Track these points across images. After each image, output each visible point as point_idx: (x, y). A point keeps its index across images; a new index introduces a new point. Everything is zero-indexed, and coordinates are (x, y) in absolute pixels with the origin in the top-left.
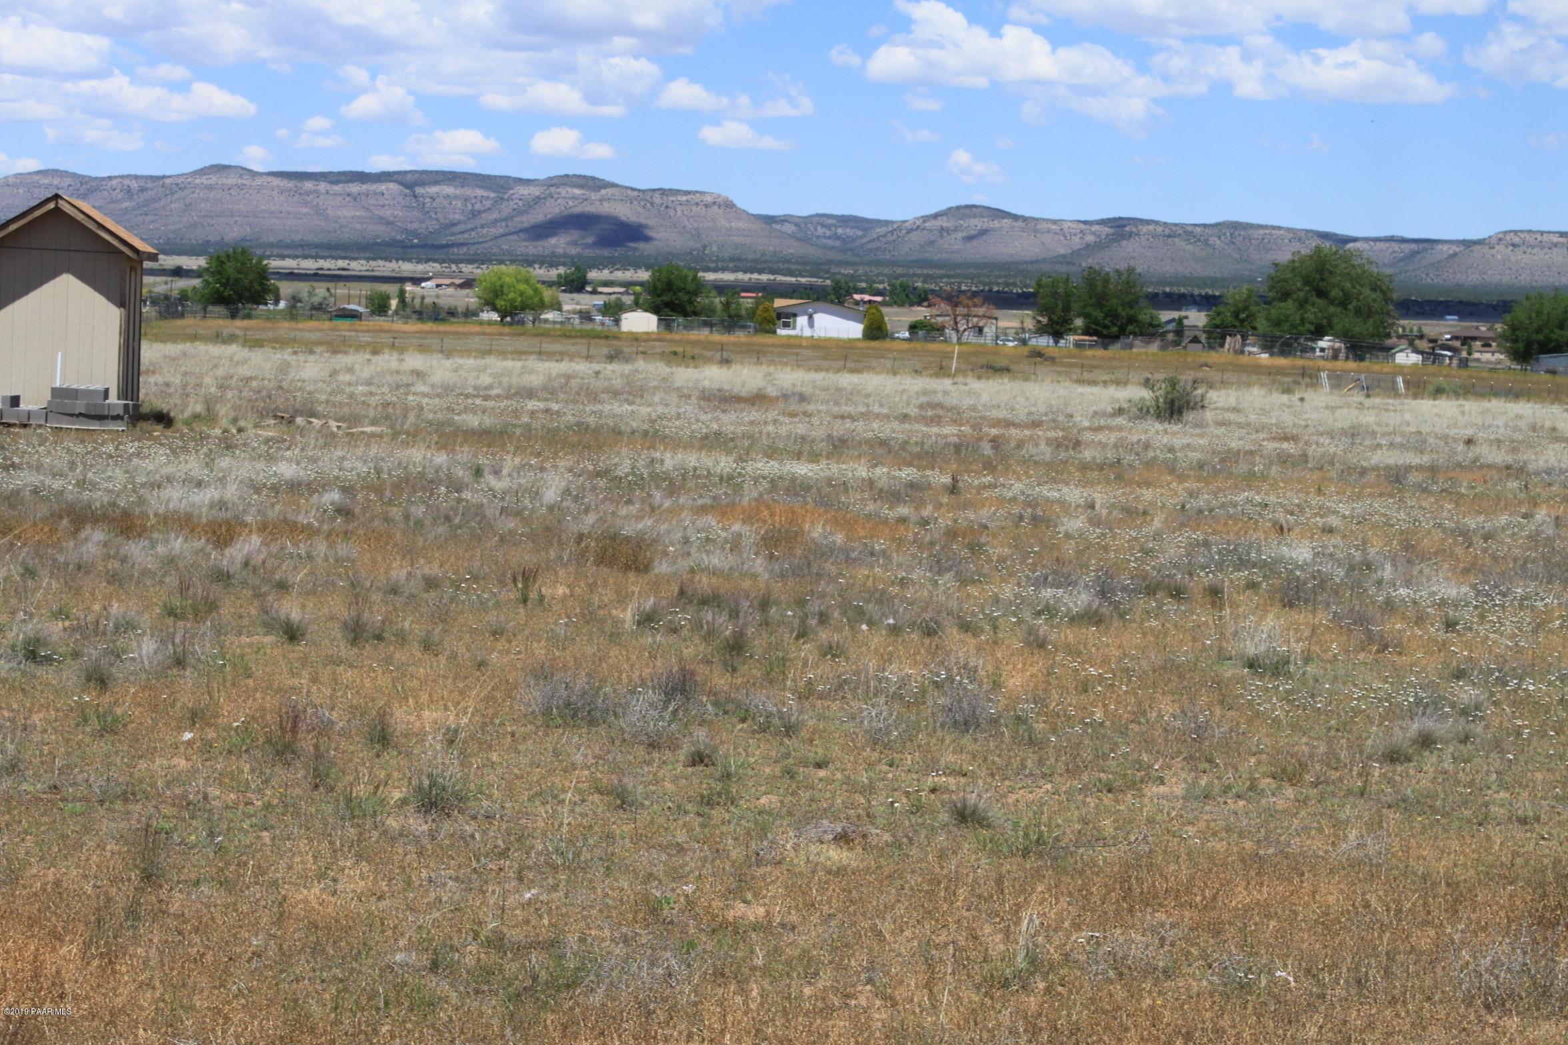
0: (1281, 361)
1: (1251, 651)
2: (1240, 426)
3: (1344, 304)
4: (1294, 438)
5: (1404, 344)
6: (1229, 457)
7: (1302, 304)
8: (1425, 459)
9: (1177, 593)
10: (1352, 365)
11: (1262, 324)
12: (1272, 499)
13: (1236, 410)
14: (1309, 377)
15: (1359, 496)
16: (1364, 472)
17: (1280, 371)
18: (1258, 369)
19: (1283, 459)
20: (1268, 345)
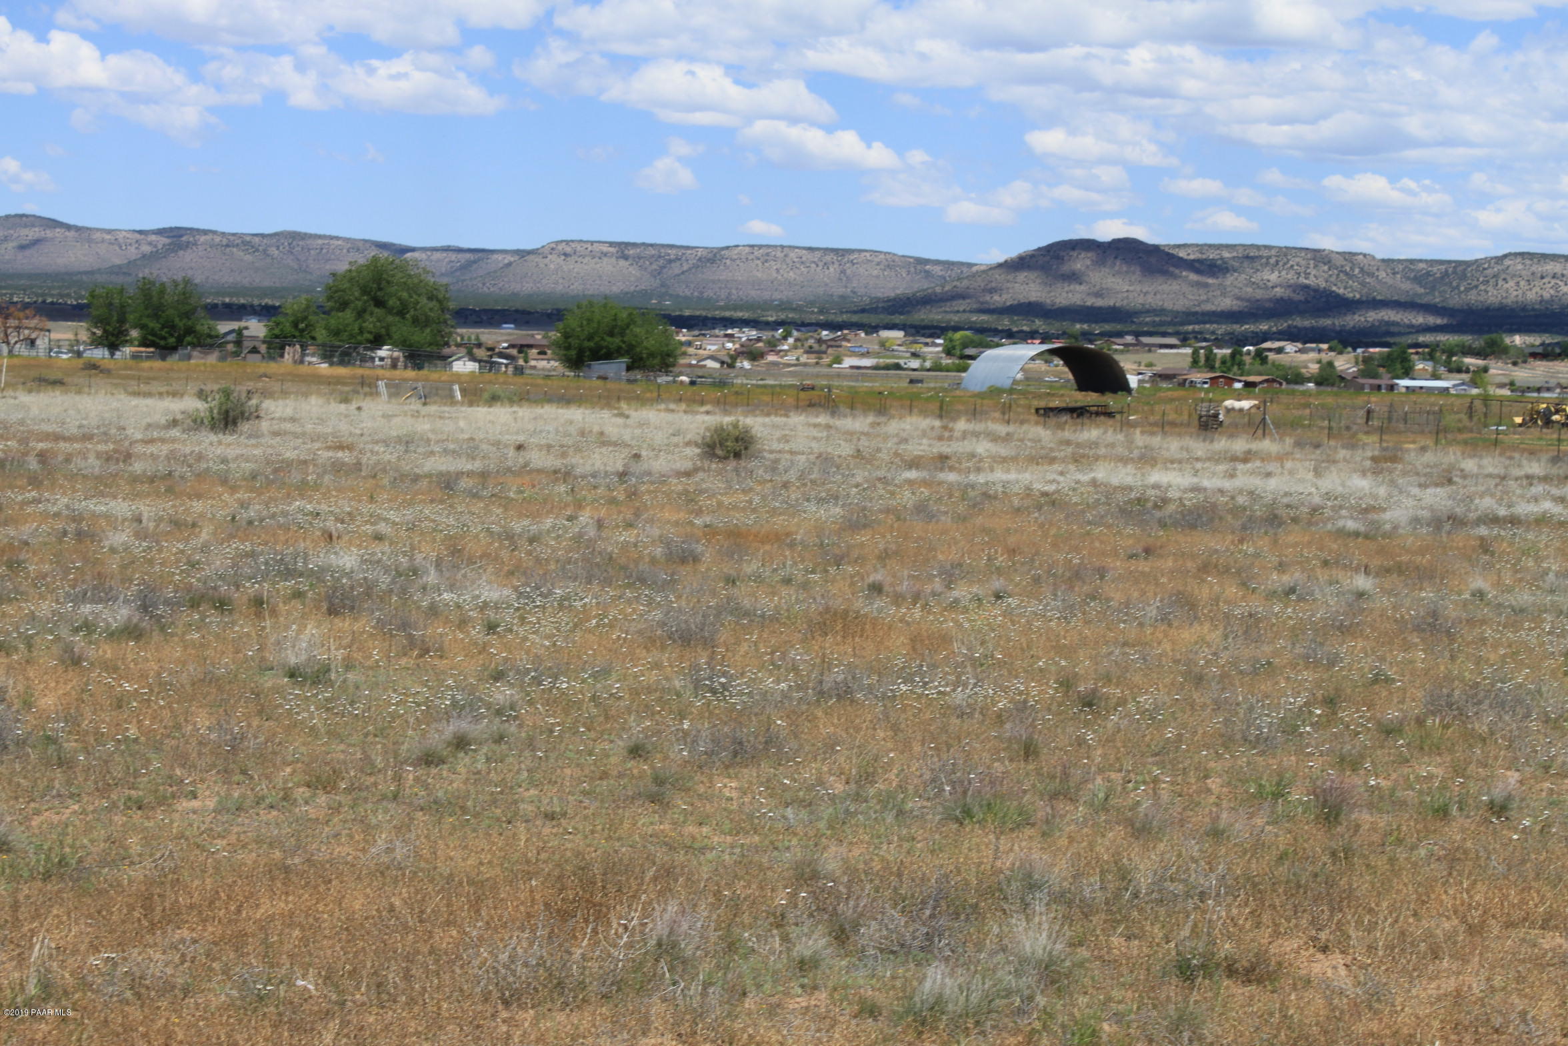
0: (342, 371)
1: (293, 660)
2: (296, 436)
3: (401, 313)
4: (350, 448)
5: (463, 351)
6: (282, 467)
7: (360, 314)
8: (477, 465)
9: (222, 605)
10: (411, 373)
11: (321, 334)
12: (324, 507)
13: (293, 420)
14: (367, 386)
15: (411, 503)
16: (416, 478)
17: (339, 381)
18: (318, 379)
19: (338, 468)
20: (328, 355)
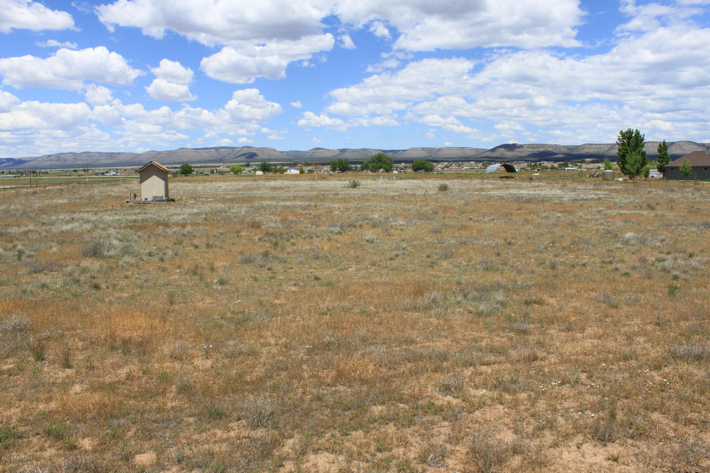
0: (374, 174)
1: (367, 239)
2: (366, 188)
3: (384, 163)
4: (376, 191)
5: (395, 169)
6: (364, 195)
7: (377, 163)
8: (398, 194)
9: (355, 226)
10: (386, 174)
11: (370, 168)
12: (372, 204)
13: (366, 185)
14: (378, 177)
15: (386, 203)
16: (388, 197)
17: (373, 176)
18: (370, 175)
19: (374, 195)
20: (371, 171)
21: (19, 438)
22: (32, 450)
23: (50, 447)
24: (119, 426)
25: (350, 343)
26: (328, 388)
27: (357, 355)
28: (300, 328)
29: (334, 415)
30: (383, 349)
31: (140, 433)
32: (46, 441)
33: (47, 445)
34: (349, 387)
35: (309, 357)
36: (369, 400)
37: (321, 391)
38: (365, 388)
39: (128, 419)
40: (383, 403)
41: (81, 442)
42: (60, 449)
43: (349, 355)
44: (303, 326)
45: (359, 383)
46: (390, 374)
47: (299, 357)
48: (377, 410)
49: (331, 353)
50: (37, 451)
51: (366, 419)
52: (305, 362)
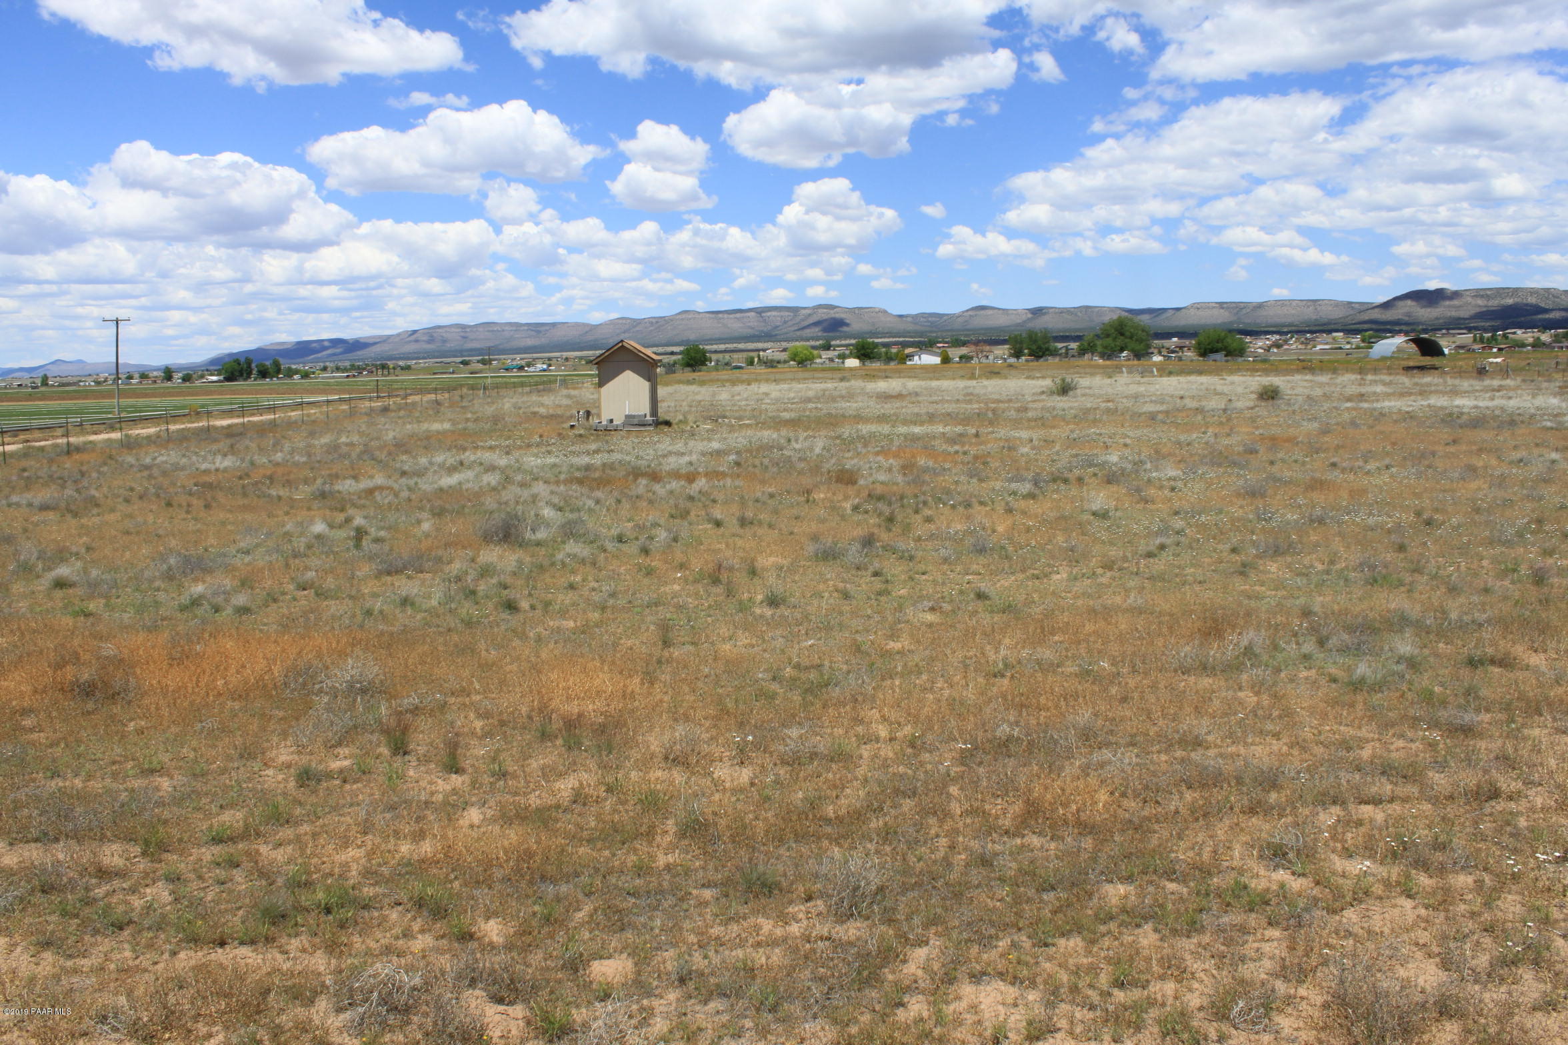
0: (1108, 363)
1: (1094, 509)
2: (1091, 396)
3: (1131, 338)
4: (1112, 401)
5: (1156, 351)
6: (1087, 411)
7: (1114, 339)
8: (1163, 408)
9: (1066, 481)
10: (1136, 362)
11: (1100, 349)
12: (1103, 431)
13: (1090, 388)
14: (1118, 369)
15: (1137, 427)
16: (1140, 415)
17: (1107, 367)
18: (1098, 366)
19: (1108, 410)
20: (1102, 356)
21: (363, 908)
22: (388, 935)
23: (422, 931)
24: (558, 899)
25: (1056, 742)
26: (1005, 839)
27: (1071, 769)
28: (944, 704)
29: (1018, 900)
30: (1130, 756)
31: (600, 917)
32: (414, 918)
33: (416, 927)
34: (1052, 839)
35: (963, 768)
36: (1099, 868)
37: (990, 845)
38: (1088, 843)
39: (576, 886)
40: (1129, 879)
41: (482, 925)
42: (443, 937)
43: (1053, 769)
44: (951, 702)
45: (1076, 831)
46: (1146, 813)
47: (941, 767)
48: (1116, 893)
49: (1011, 762)
50: (397, 938)
51: (1090, 912)
52: (954, 780)
